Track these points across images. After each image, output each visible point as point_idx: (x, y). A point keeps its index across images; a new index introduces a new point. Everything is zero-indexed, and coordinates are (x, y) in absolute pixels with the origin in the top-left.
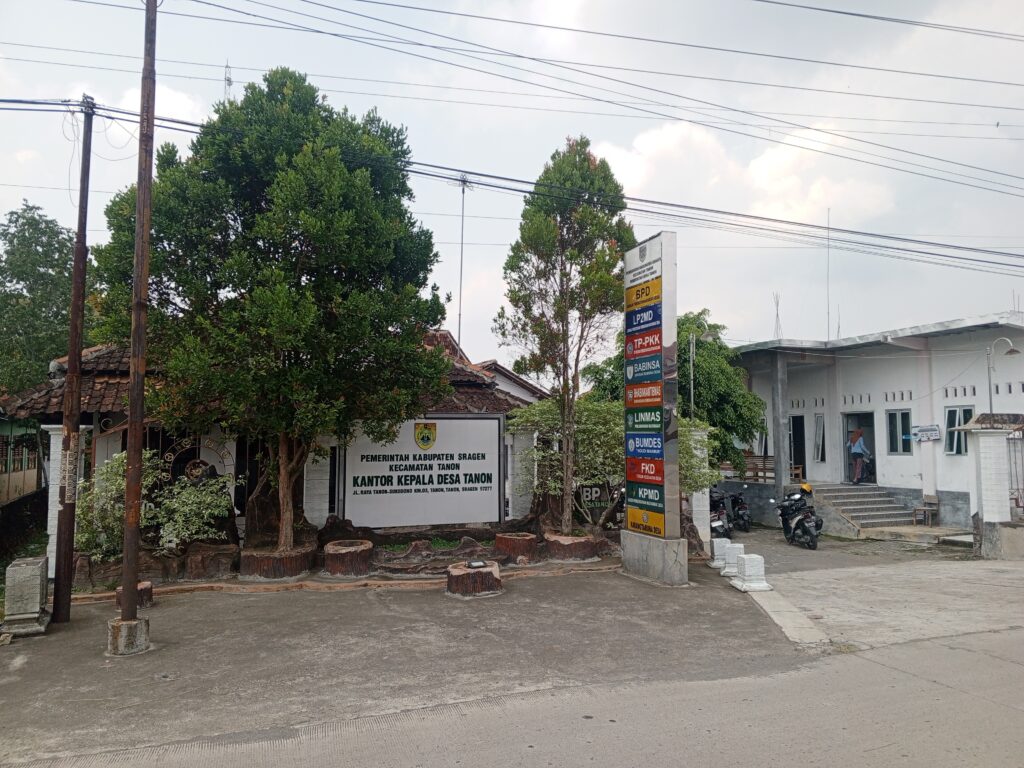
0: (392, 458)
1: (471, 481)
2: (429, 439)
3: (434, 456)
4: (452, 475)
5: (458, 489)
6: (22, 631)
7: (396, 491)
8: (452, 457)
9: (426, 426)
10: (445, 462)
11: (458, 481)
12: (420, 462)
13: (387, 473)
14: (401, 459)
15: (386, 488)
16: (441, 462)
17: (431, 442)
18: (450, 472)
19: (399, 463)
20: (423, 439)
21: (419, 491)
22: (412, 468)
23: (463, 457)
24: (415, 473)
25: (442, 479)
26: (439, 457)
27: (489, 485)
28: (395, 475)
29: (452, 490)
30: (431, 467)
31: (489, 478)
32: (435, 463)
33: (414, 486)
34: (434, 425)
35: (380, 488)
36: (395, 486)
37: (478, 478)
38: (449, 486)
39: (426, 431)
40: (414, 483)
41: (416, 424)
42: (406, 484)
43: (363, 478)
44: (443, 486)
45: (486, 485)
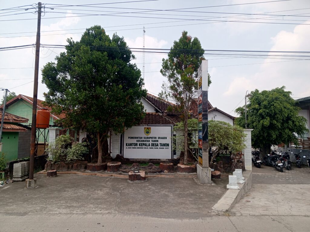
0: (137, 138)
1: (162, 145)
2: (148, 132)
3: (150, 138)
4: (156, 144)
5: (158, 148)
6: (17, 180)
7: (138, 148)
8: (156, 138)
9: (148, 128)
10: (154, 139)
11: (158, 145)
12: (146, 139)
13: (136, 142)
14: (140, 138)
15: (135, 147)
16: (152, 139)
17: (149, 133)
18: (155, 143)
19: (139, 139)
20: (147, 132)
21: (145, 148)
22: (143, 141)
23: (159, 138)
24: (144, 143)
25: (153, 145)
26: (152, 138)
27: (168, 147)
28: (138, 143)
29: (156, 148)
30: (149, 141)
31: (168, 145)
32: (150, 140)
33: (144, 147)
34: (150, 128)
35: (134, 147)
36: (138, 146)
37: (164, 145)
38: (155, 147)
39: (148, 130)
40: (144, 145)
41: (145, 128)
42: (142, 146)
43: (129, 144)
44: (153, 147)
45: (167, 147)
